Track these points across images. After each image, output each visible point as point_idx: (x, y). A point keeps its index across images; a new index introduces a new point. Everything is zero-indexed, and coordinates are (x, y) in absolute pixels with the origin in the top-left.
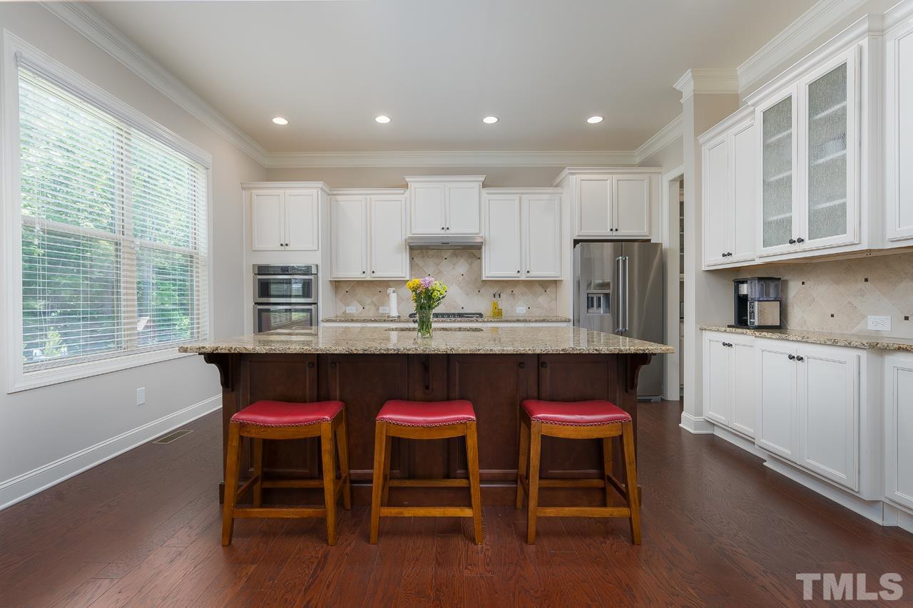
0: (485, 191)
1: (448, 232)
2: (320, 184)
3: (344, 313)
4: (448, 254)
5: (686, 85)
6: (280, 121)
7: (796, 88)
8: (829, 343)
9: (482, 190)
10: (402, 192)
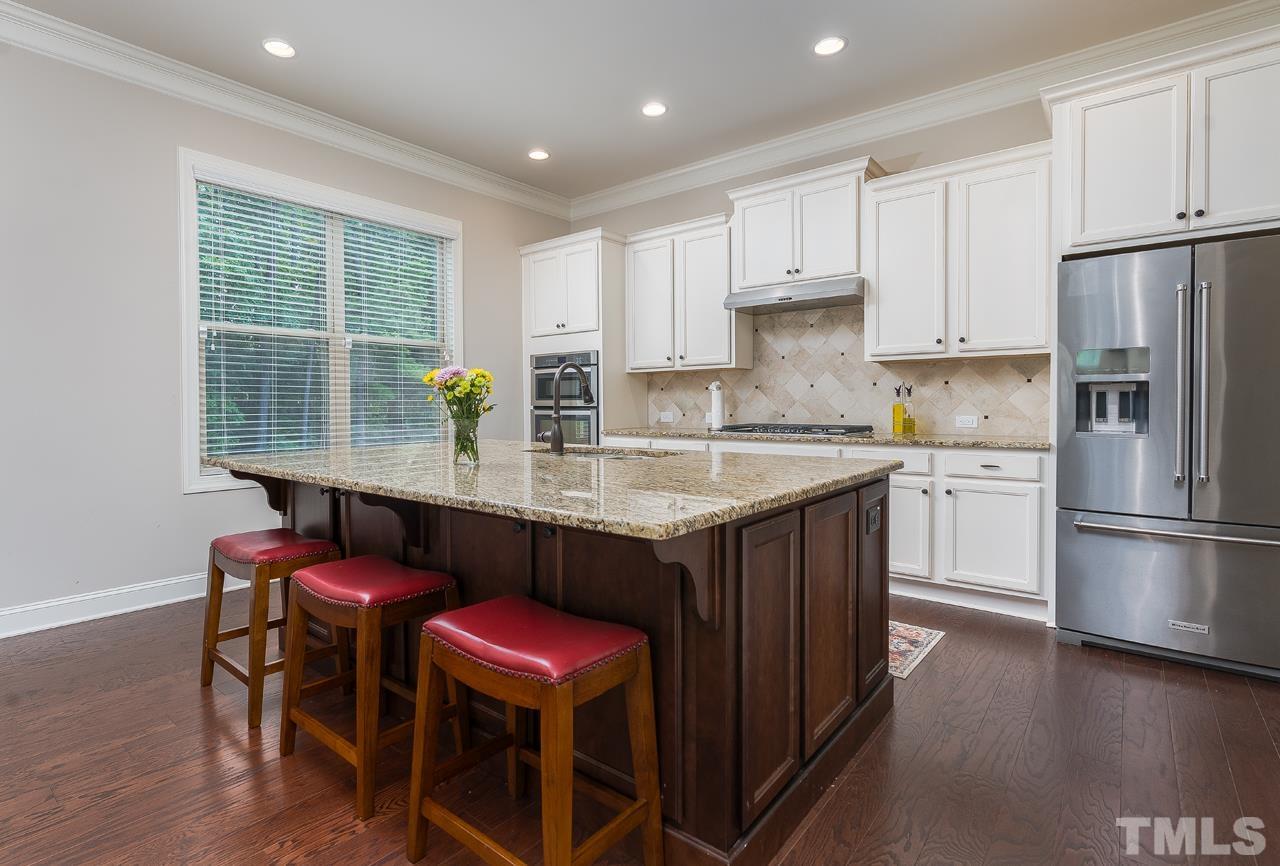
0: (868, 188)
1: (797, 276)
2: (598, 232)
3: (658, 422)
4: (817, 317)
6: (539, 155)
9: (865, 185)
10: (723, 219)
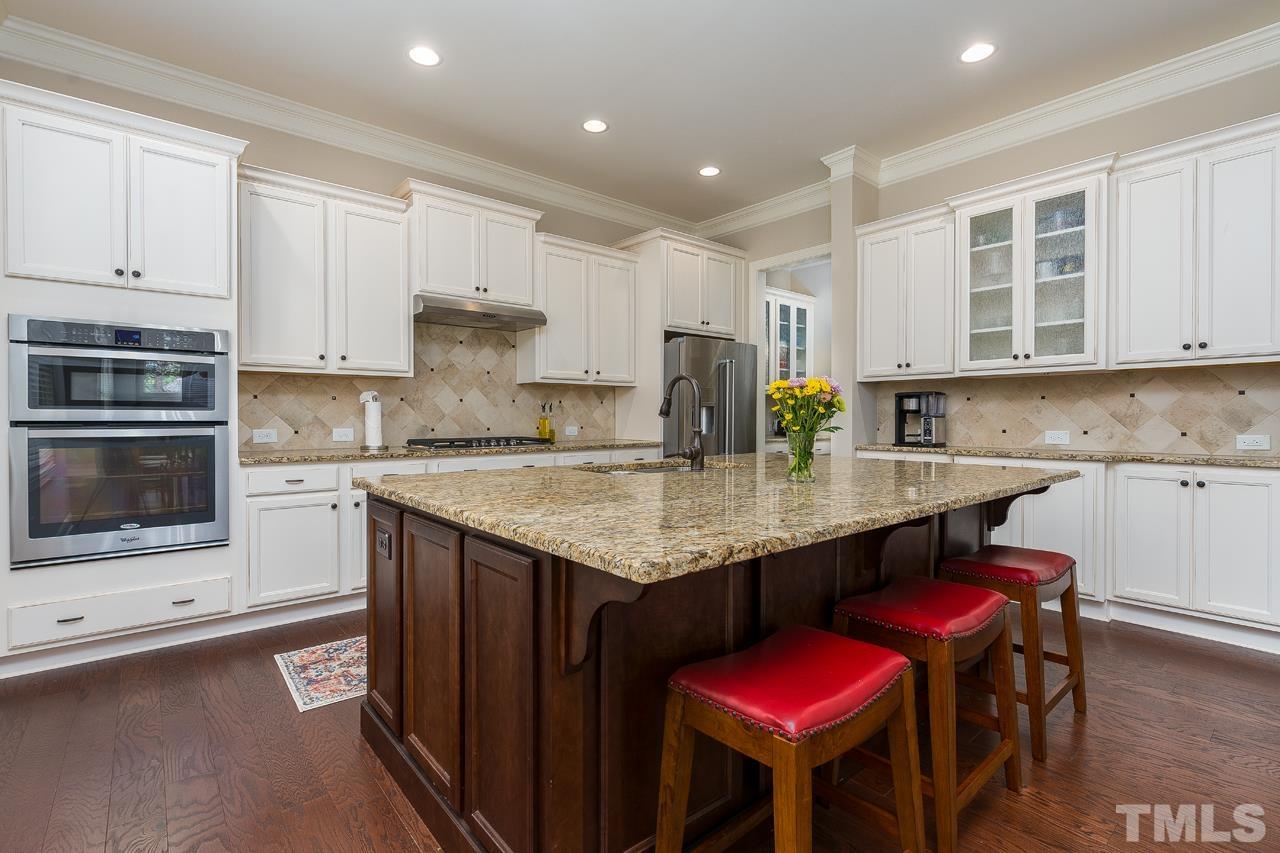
0: (542, 237)
1: (485, 296)
4: (466, 334)
5: (841, 165)
7: (1021, 200)
8: (1066, 457)
9: (535, 234)
10: (404, 207)
